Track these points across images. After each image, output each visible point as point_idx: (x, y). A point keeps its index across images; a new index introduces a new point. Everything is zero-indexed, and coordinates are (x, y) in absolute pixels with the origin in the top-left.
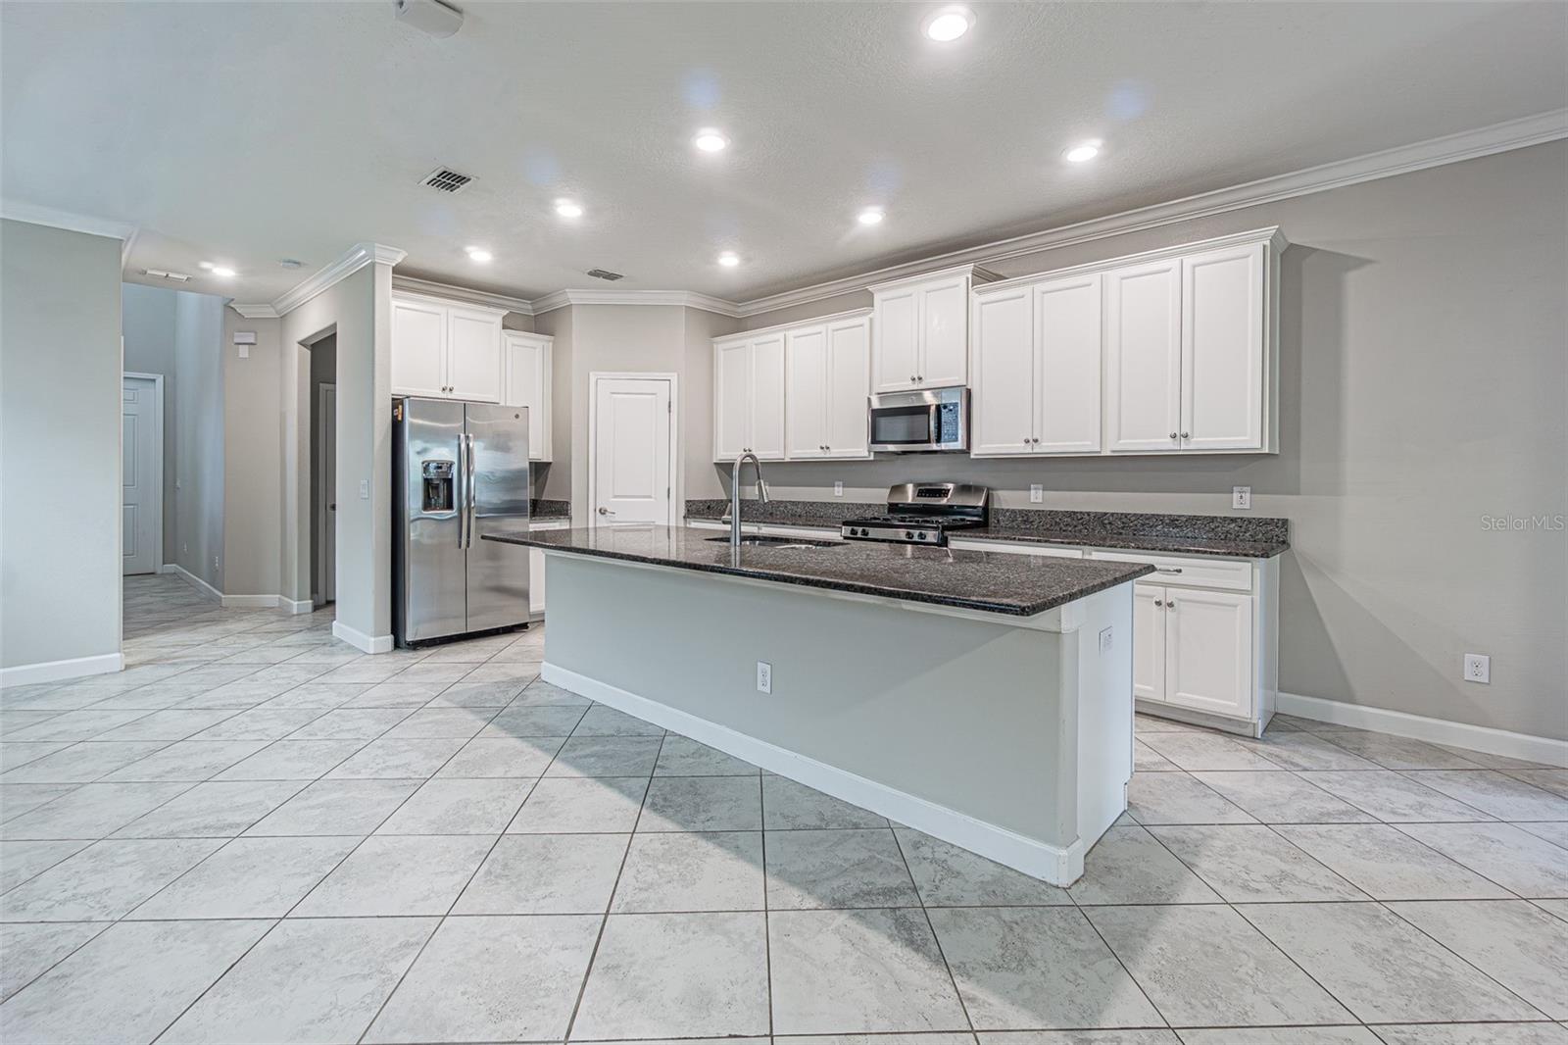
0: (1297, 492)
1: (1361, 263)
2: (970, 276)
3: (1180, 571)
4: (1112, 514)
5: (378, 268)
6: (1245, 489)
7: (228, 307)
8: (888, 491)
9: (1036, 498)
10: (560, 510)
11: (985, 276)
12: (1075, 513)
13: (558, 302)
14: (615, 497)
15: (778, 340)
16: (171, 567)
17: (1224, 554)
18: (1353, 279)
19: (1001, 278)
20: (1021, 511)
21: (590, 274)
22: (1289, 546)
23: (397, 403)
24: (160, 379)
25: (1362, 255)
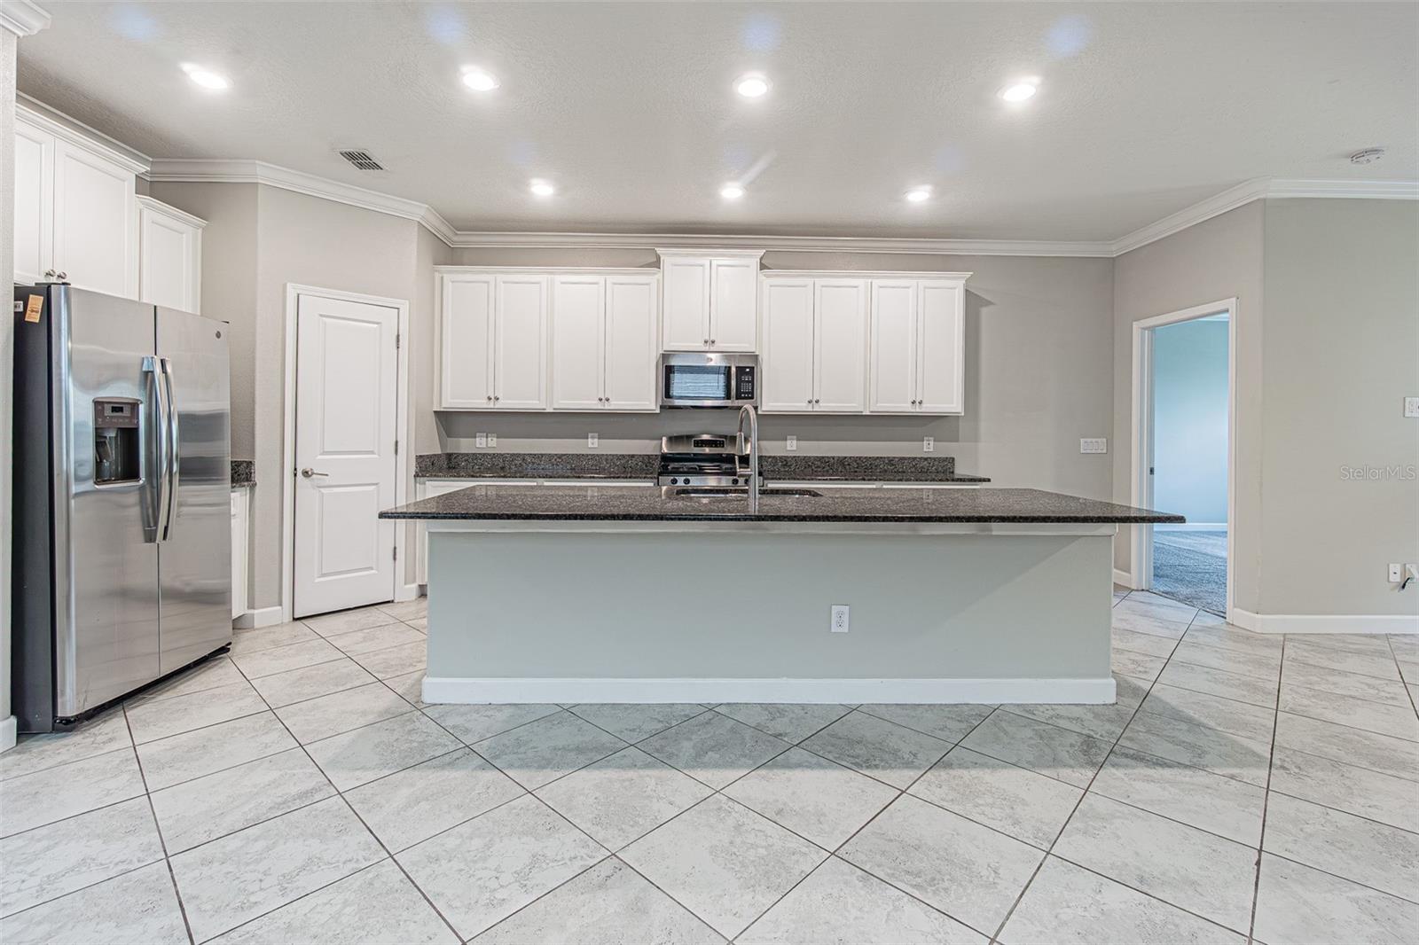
0: (957, 441)
1: (989, 303)
2: (760, 259)
4: (850, 458)
6: (930, 438)
9: (793, 448)
12: (823, 457)
13: (228, 174)
14: (324, 453)
15: (539, 283)
18: (983, 315)
20: (781, 457)
25: (989, 299)
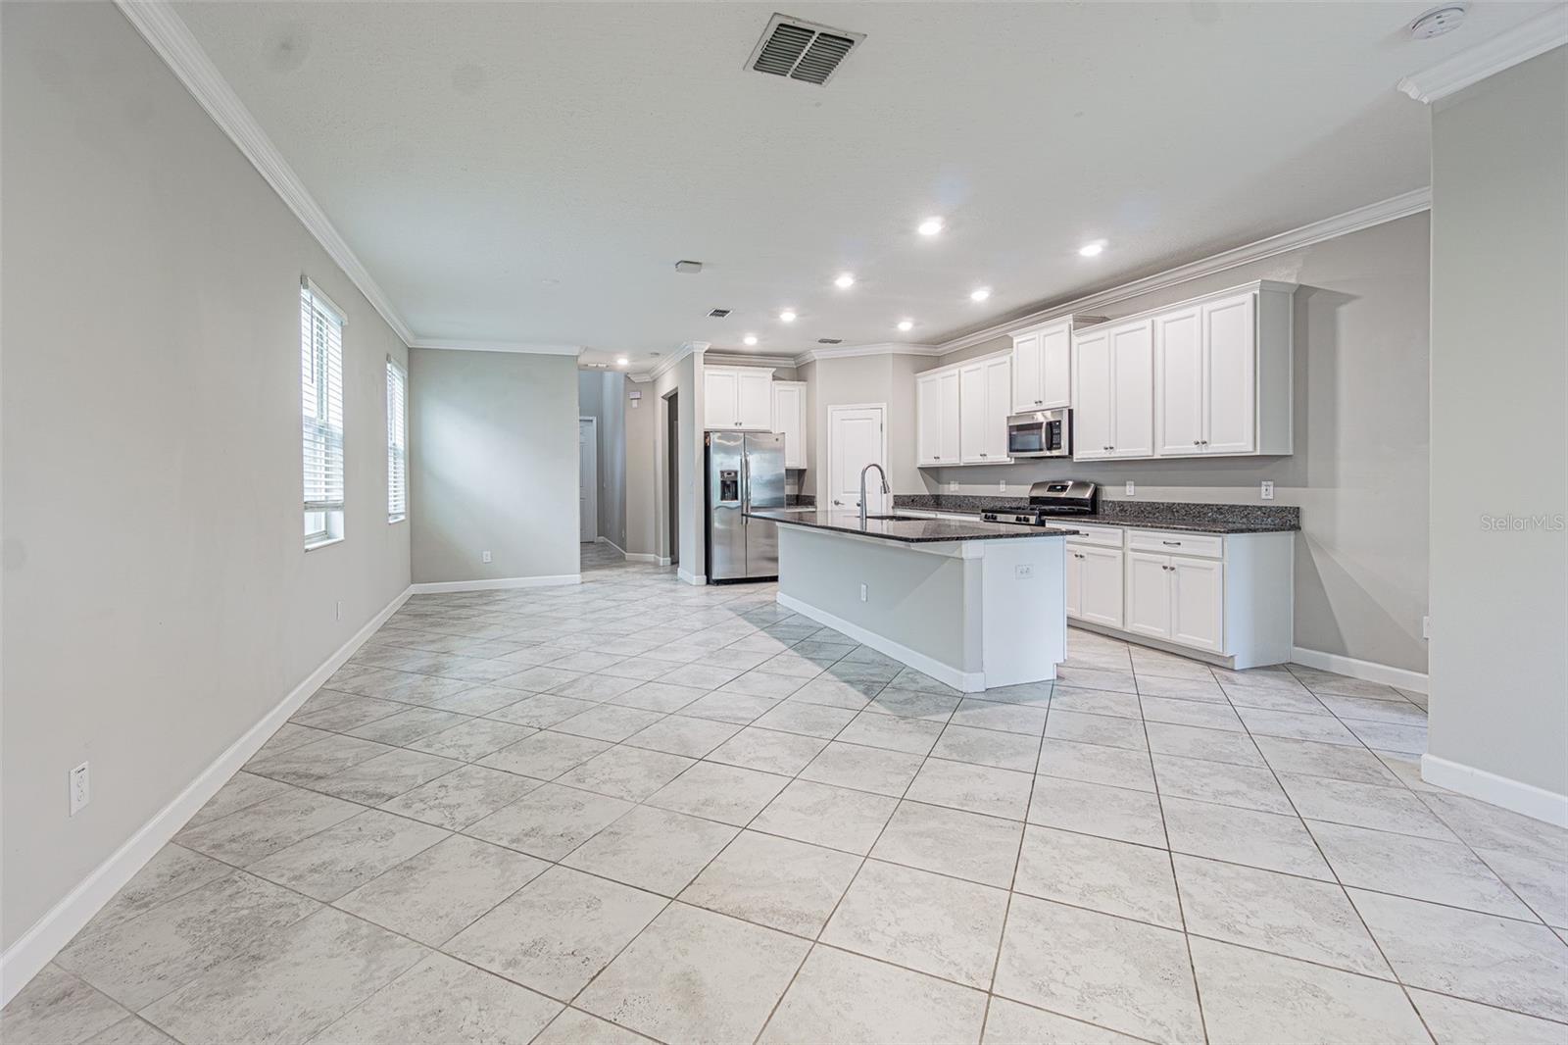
0: (1305, 486)
1: (1350, 298)
2: (1072, 323)
3: (1179, 544)
4: (1179, 504)
5: (695, 355)
6: (1269, 483)
7: (627, 377)
8: (1031, 487)
9: (1129, 493)
10: (810, 501)
11: (1084, 321)
12: (1154, 503)
13: (808, 358)
14: (844, 493)
15: (954, 375)
16: (602, 539)
17: (1202, 531)
18: (1344, 311)
19: (1105, 319)
20: (1119, 502)
21: (820, 341)
22: (1300, 529)
23: (707, 434)
24: (595, 419)
25: (1350, 292)
